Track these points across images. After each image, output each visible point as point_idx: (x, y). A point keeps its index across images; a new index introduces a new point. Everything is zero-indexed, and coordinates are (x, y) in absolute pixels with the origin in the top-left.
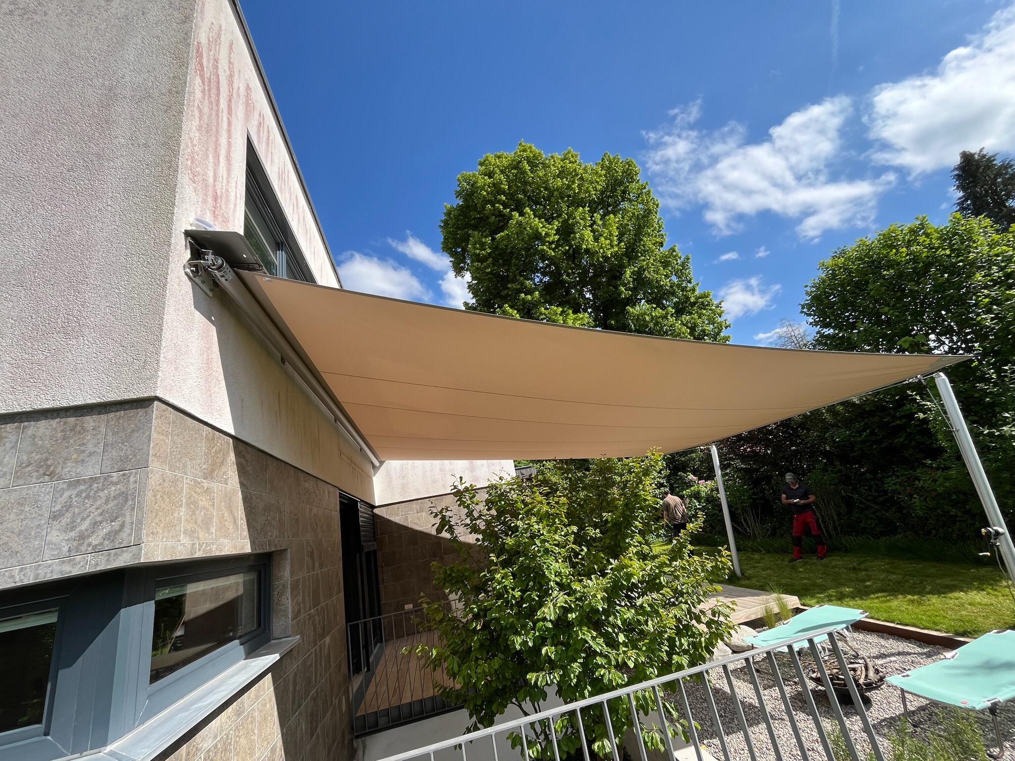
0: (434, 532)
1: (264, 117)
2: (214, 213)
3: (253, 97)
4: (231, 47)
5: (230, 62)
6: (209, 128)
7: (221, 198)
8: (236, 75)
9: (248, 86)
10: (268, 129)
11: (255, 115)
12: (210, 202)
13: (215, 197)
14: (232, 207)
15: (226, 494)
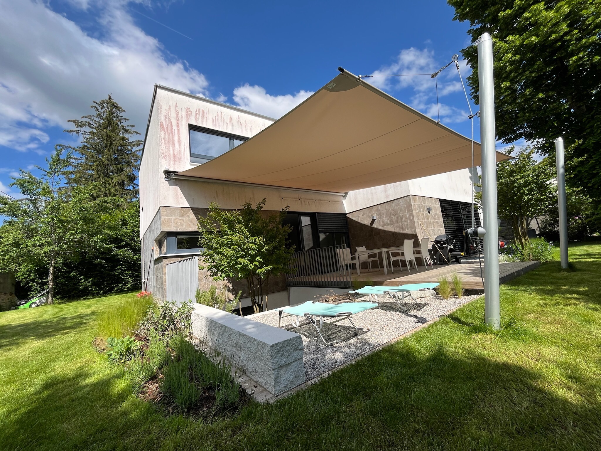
0: (369, 225)
1: (199, 109)
2: (174, 161)
3: (191, 109)
4: (176, 106)
5: (176, 111)
6: (169, 141)
7: (177, 154)
8: (180, 112)
9: (188, 109)
10: (203, 111)
11: (193, 114)
12: (172, 159)
13: (174, 156)
14: (182, 153)
15: (189, 219)
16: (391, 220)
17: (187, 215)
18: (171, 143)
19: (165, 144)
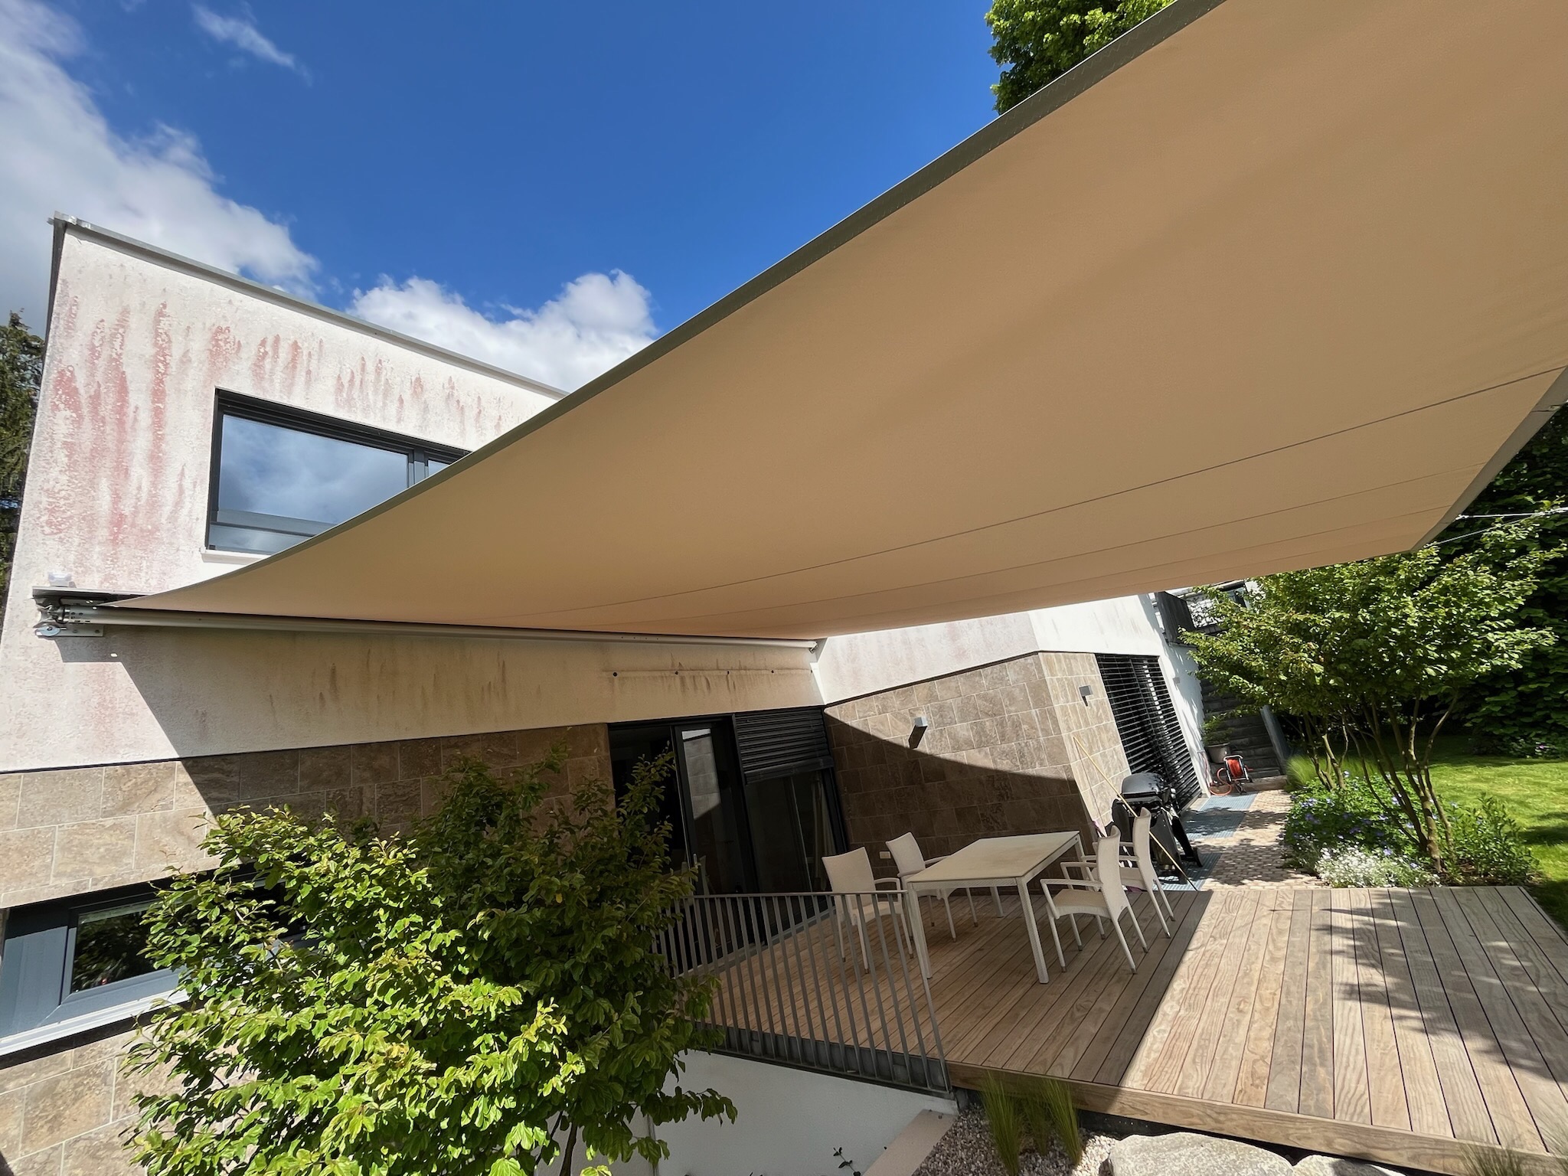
0: (906, 744)
1: (277, 339)
2: (114, 541)
3: (237, 334)
4: (160, 314)
5: (157, 335)
6: (97, 453)
7: (135, 513)
8: (178, 340)
9: (220, 330)
10: (295, 346)
11: (244, 355)
12: (103, 533)
13: (118, 521)
14: (167, 509)
15: (165, 820)
16: (981, 732)
17: (158, 796)
18: (108, 463)
19: (72, 466)
